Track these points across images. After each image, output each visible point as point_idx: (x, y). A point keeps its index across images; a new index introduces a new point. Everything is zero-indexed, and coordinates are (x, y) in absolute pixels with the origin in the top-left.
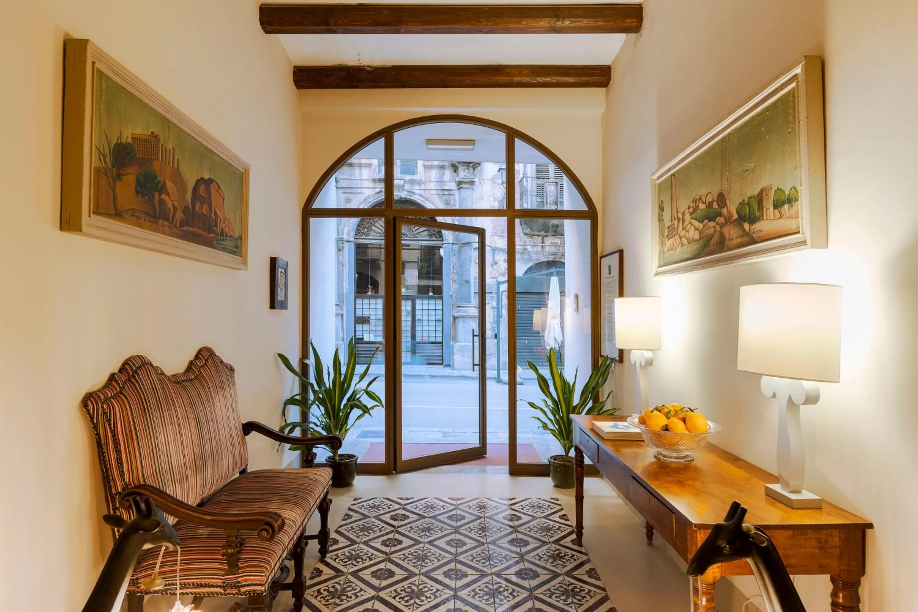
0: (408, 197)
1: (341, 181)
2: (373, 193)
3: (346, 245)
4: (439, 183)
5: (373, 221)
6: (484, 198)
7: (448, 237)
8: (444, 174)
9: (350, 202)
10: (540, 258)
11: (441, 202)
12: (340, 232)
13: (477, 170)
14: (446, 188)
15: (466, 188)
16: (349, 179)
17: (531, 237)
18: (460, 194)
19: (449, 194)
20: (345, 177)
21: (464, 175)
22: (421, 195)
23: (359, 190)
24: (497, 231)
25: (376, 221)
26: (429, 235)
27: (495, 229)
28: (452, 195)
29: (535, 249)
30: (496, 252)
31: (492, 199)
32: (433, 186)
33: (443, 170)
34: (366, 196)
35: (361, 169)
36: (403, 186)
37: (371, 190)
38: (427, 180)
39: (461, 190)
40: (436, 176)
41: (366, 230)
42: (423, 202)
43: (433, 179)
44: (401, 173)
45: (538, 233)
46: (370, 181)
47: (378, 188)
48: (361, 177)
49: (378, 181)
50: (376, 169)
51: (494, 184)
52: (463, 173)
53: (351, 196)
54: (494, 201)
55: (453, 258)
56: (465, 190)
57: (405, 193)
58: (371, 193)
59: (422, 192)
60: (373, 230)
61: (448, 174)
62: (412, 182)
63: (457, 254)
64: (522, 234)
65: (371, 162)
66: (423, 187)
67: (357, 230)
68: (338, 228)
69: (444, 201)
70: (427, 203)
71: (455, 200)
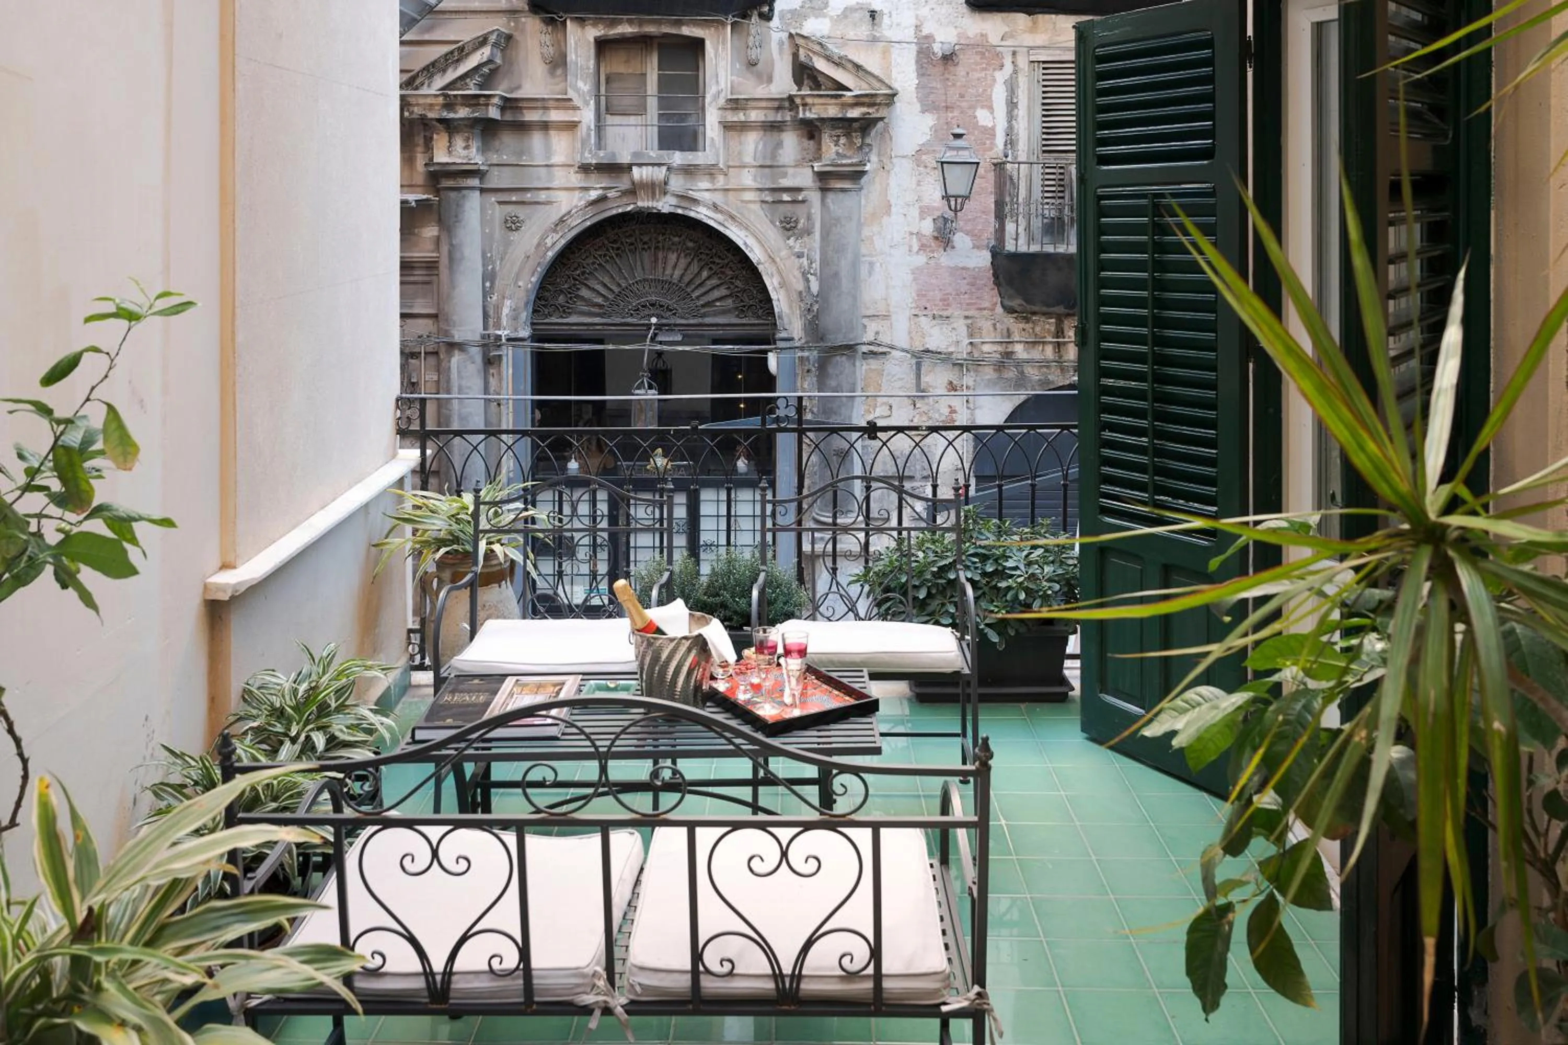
0: (680, 211)
1: (495, 171)
2: (583, 203)
3: (508, 353)
4: (767, 170)
5: (583, 273)
6: (893, 209)
7: (790, 323)
8: (779, 145)
9: (517, 229)
10: (1050, 377)
11: (772, 222)
12: (491, 313)
13: (873, 133)
14: (785, 183)
15: (843, 190)
16: (517, 165)
17: (1025, 318)
18: (823, 200)
19: (794, 202)
20: (505, 158)
21: (838, 153)
22: (715, 207)
23: (543, 196)
24: (928, 301)
25: (589, 274)
26: (737, 308)
27: (924, 296)
28: (803, 202)
29: (1036, 354)
30: (926, 364)
31: (915, 212)
32: (748, 179)
33: (775, 134)
34: (564, 210)
35: (547, 135)
36: (666, 183)
37: (577, 194)
38: (731, 164)
39: (831, 196)
40: (756, 148)
41: (561, 299)
42: (720, 223)
43: (748, 159)
44: (661, 147)
45: (1045, 309)
46: (572, 170)
47: (596, 189)
48: (549, 158)
49: (595, 169)
50: (589, 135)
51: (921, 169)
52: (834, 149)
53: (521, 212)
54: (922, 218)
55: (803, 378)
56: (841, 195)
57: (673, 201)
58: (575, 202)
59: (718, 198)
60: (582, 298)
61: (791, 143)
62: (689, 171)
63: (813, 369)
64: (999, 309)
65: (576, 119)
66: (721, 181)
67: (538, 298)
68: (484, 297)
69: (781, 222)
70: (733, 228)
71: (809, 218)
